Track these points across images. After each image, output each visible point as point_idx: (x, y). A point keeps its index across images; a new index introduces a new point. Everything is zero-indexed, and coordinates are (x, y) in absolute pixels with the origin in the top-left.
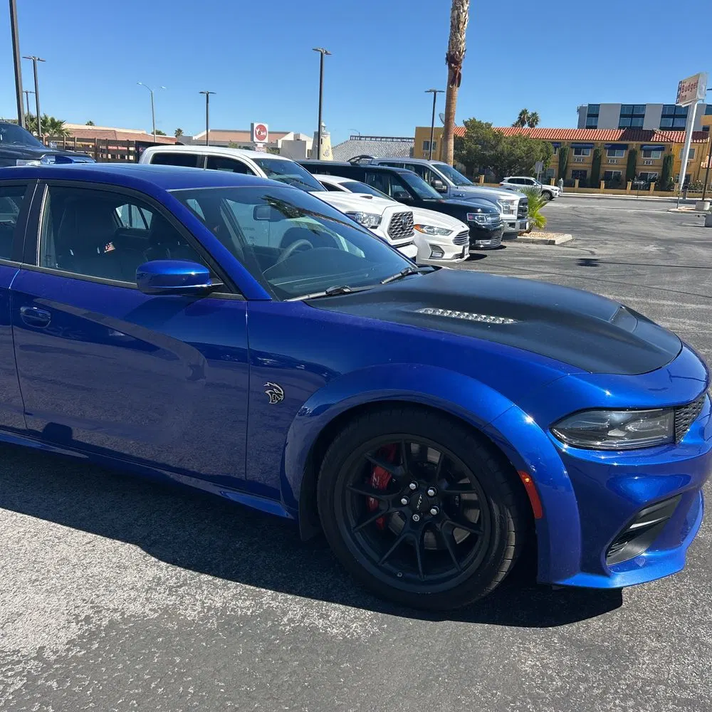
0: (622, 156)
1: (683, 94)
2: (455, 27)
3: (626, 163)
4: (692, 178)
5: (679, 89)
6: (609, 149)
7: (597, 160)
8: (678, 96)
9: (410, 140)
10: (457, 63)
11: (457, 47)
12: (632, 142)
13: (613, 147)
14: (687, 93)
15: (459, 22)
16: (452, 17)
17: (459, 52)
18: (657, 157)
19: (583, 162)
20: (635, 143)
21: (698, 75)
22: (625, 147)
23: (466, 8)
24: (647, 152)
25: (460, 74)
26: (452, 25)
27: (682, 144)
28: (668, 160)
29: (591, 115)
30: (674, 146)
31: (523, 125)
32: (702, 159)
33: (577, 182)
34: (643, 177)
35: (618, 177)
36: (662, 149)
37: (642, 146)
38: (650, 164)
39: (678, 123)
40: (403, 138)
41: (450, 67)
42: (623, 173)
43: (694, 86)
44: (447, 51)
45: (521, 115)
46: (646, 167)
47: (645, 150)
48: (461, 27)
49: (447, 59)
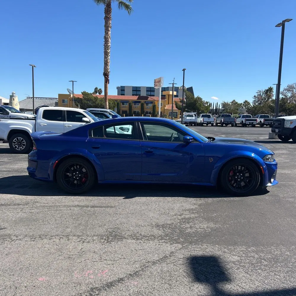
0: (139, 106)
1: (156, 84)
2: (106, 64)
3: (140, 108)
4: (162, 113)
5: (155, 82)
6: (134, 103)
7: (130, 107)
8: (155, 85)
9: (54, 99)
10: (108, 76)
11: (107, 71)
12: (141, 100)
13: (135, 102)
14: (158, 84)
15: (107, 62)
16: (105, 60)
17: (108, 72)
18: (150, 105)
19: (126, 107)
20: (143, 101)
21: (160, 78)
22: (140, 102)
23: (109, 58)
24: (147, 104)
25: (109, 80)
26: (105, 63)
27: (158, 101)
28: (154, 107)
29: (122, 90)
30: (156, 102)
31: (96, 93)
32: (165, 106)
33: (124, 115)
34: (147, 113)
35: (138, 113)
36: (152, 103)
37: (145, 102)
38: (148, 108)
39: (152, 93)
40: (51, 98)
41: (105, 77)
42: (140, 111)
43: (159, 81)
44: (103, 72)
45: (95, 89)
46: (147, 109)
47: (146, 103)
48: (108, 64)
49: (104, 74)
